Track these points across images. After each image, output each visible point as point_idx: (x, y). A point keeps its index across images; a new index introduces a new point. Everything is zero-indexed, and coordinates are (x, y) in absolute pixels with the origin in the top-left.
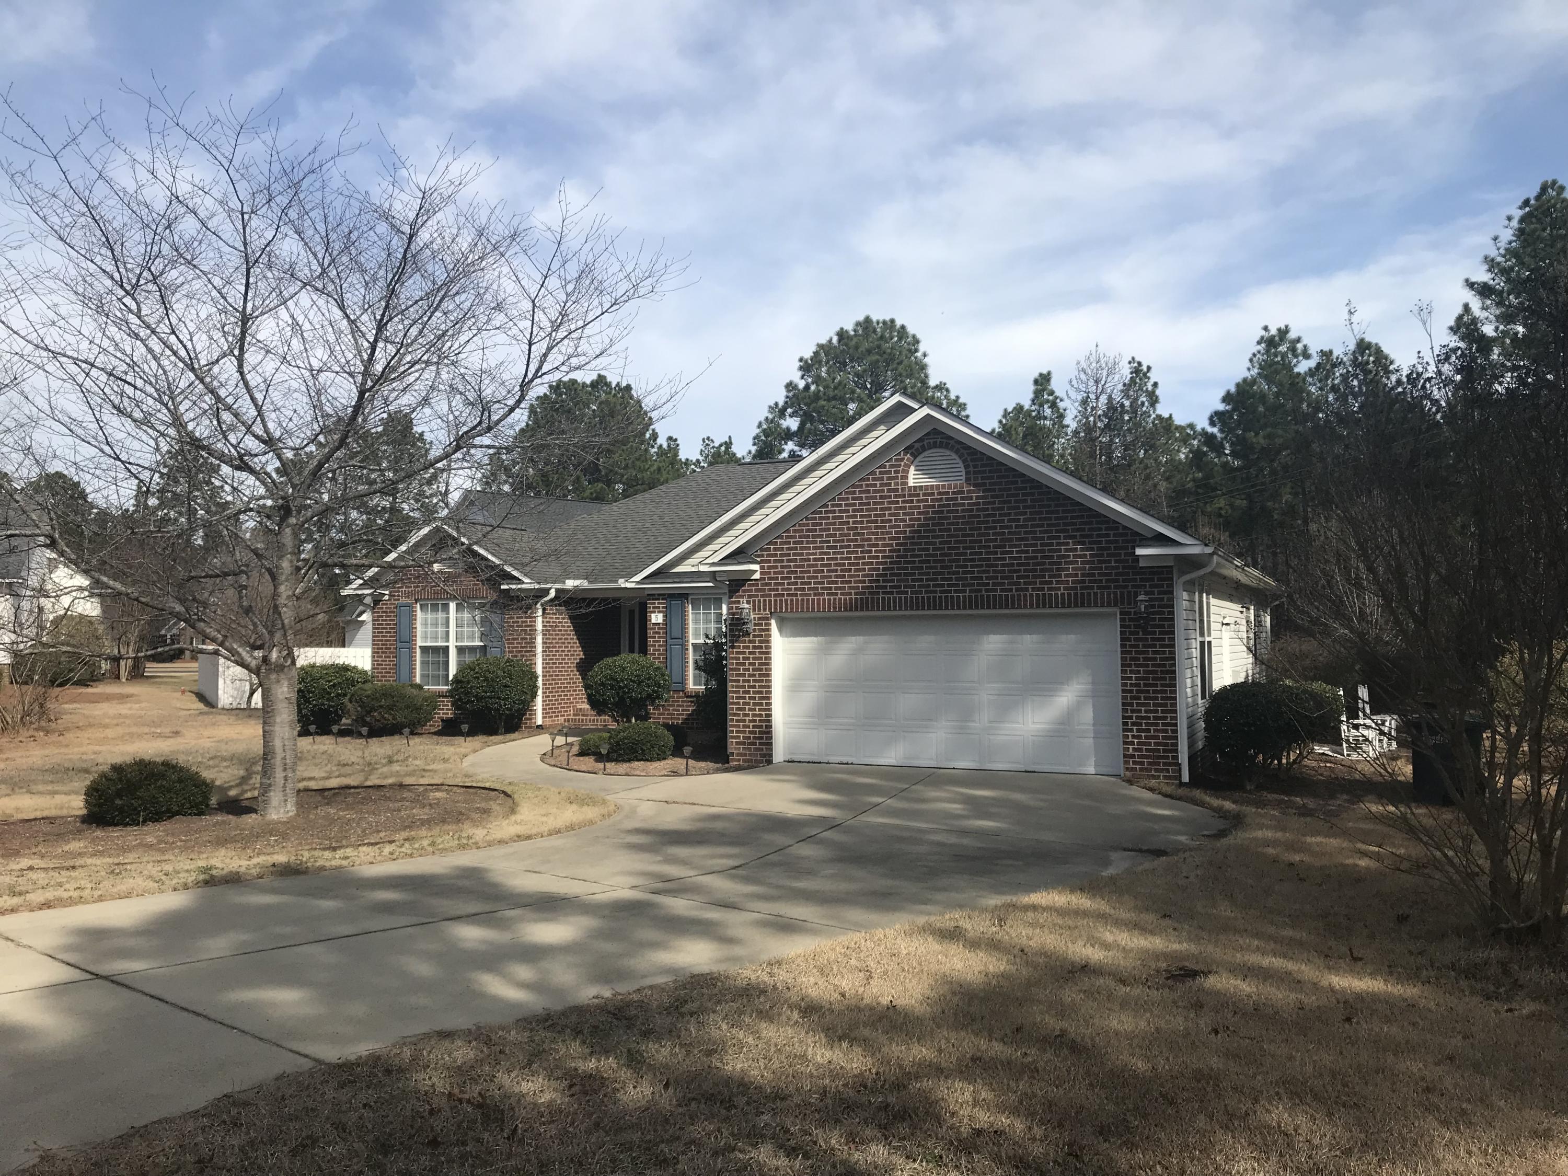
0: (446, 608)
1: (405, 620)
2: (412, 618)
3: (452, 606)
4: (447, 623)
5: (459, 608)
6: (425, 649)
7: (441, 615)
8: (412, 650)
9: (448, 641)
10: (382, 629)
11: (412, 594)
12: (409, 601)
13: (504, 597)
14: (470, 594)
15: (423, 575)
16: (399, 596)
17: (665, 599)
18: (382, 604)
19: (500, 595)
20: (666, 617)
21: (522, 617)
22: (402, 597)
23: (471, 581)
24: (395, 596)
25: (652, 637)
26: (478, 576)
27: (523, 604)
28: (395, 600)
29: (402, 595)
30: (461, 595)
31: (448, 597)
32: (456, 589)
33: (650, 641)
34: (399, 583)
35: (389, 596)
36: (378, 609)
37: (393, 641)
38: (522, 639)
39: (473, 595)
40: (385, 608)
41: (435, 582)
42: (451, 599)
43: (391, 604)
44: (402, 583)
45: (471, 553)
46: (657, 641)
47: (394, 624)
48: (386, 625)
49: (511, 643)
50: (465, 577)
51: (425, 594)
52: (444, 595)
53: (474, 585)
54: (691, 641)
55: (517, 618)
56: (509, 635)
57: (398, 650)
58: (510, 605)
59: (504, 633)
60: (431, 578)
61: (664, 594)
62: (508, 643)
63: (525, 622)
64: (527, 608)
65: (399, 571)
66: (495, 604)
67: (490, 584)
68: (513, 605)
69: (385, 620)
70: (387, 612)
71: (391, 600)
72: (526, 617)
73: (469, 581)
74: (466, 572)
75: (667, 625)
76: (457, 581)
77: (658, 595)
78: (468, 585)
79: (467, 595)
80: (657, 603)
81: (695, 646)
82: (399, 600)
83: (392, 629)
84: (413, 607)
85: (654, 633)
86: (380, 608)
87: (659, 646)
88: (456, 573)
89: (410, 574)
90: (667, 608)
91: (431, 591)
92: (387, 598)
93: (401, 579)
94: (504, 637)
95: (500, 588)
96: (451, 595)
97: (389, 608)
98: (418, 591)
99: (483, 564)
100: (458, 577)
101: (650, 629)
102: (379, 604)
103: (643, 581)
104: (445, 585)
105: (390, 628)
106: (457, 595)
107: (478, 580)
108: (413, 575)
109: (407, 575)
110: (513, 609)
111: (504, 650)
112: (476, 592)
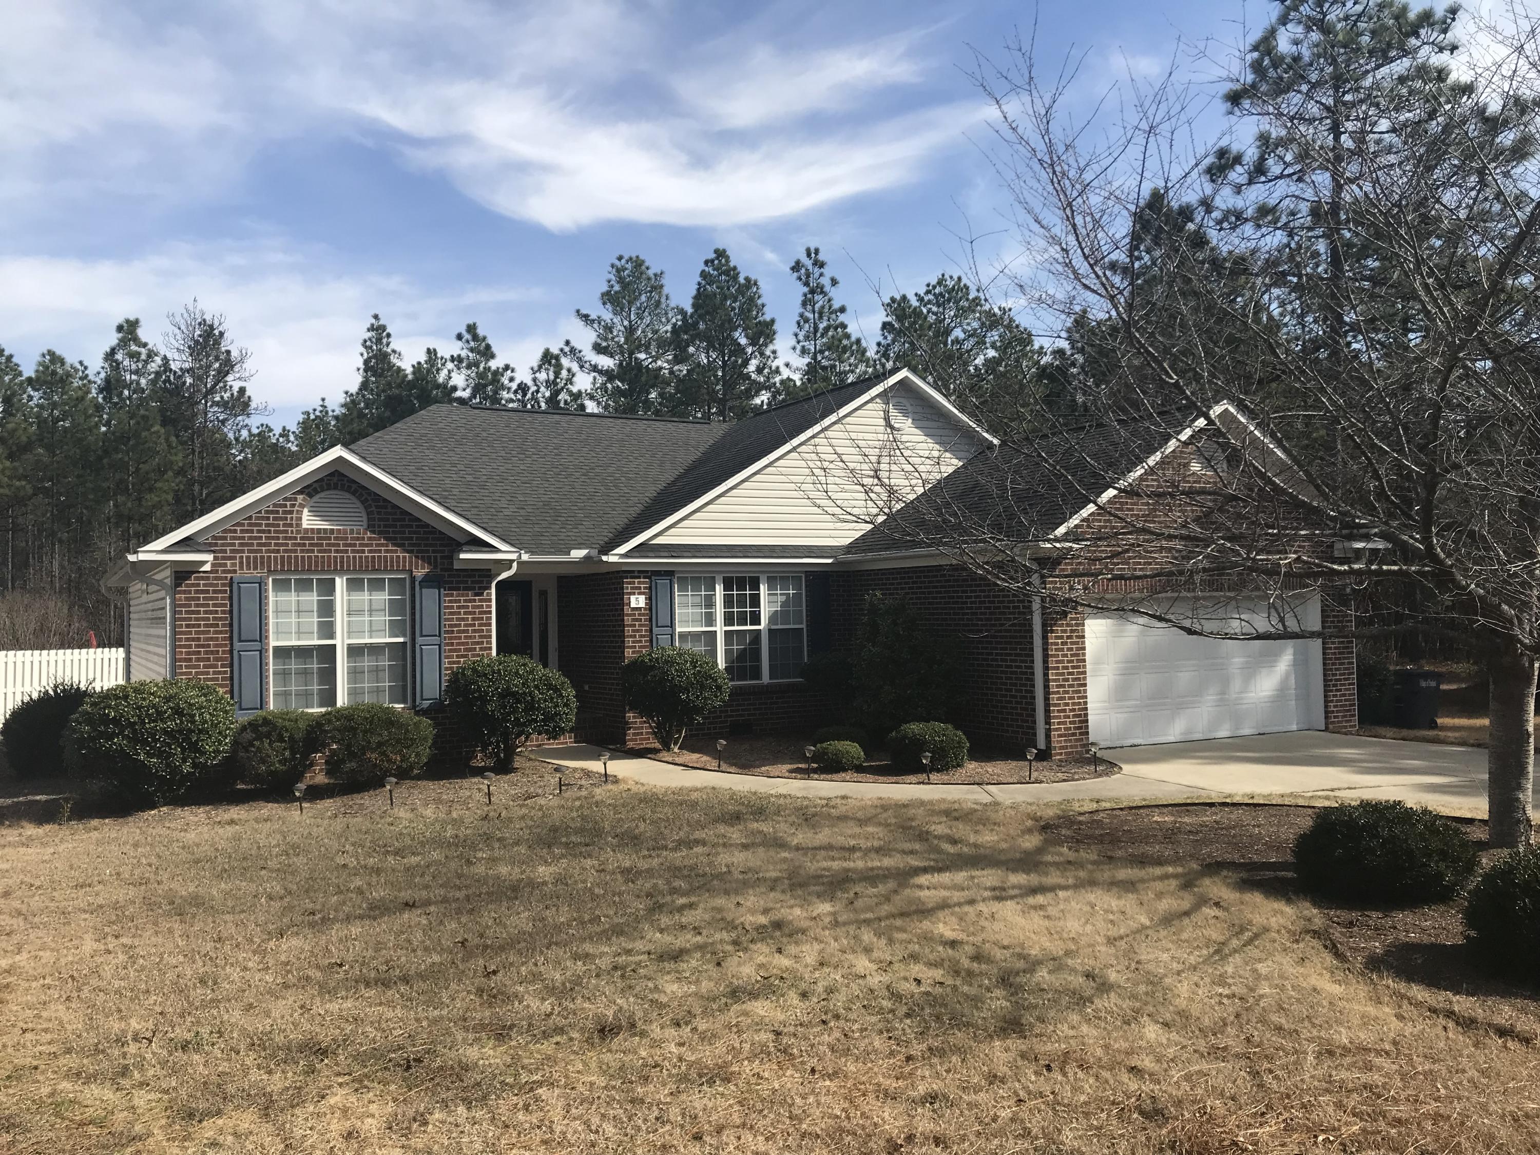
0: (328, 587)
1: (249, 606)
2: (259, 600)
3: (341, 584)
4: (327, 609)
5: (355, 585)
6: (281, 652)
7: (312, 598)
8: (259, 653)
9: (332, 636)
10: (197, 619)
11: (262, 563)
12: (257, 574)
13: (442, 570)
14: (380, 565)
15: (286, 532)
16: (234, 565)
17: (650, 578)
18: (196, 579)
19: (435, 567)
20: (649, 599)
21: (474, 601)
22: (241, 568)
23: (382, 545)
24: (225, 565)
25: (631, 626)
26: (395, 539)
27: (473, 582)
28: (224, 572)
29: (241, 563)
30: (361, 566)
31: (336, 569)
32: (354, 557)
33: (628, 631)
34: (234, 545)
35: (213, 565)
36: (187, 586)
37: (224, 639)
38: (474, 631)
39: (386, 566)
40: (204, 585)
41: (311, 545)
42: (341, 572)
43: (216, 578)
44: (241, 545)
45: (381, 504)
46: (638, 631)
47: (224, 612)
48: (206, 612)
49: (456, 638)
50: (370, 539)
51: (290, 563)
52: (329, 566)
53: (387, 551)
54: (678, 630)
55: (465, 601)
56: (450, 626)
57: (235, 653)
58: (452, 582)
59: (443, 623)
60: (301, 538)
61: (647, 572)
62: (450, 638)
63: (478, 607)
64: (480, 588)
65: (238, 524)
66: (428, 581)
67: (418, 552)
68: (458, 582)
69: (203, 605)
70: (207, 592)
71: (217, 571)
72: (480, 601)
73: (377, 545)
74: (373, 532)
75: (650, 609)
76: (355, 545)
77: (639, 572)
78: (375, 551)
79: (374, 566)
80: (639, 583)
81: (683, 636)
82: (235, 571)
83: (221, 619)
84: (261, 584)
85: (633, 620)
86: (193, 585)
87: (641, 636)
88: (352, 531)
89: (259, 531)
90: (650, 588)
91: (303, 557)
92: (207, 568)
93: (240, 538)
94: (443, 629)
95: (435, 557)
96: (342, 566)
97: (211, 585)
98: (276, 558)
99: (404, 520)
100: (358, 539)
101: (628, 615)
102: (189, 578)
103: (626, 555)
104: (330, 551)
105: (215, 619)
106: (355, 566)
107: (394, 545)
108: (263, 532)
109: (252, 531)
110: (458, 589)
111: (443, 648)
112: (392, 562)
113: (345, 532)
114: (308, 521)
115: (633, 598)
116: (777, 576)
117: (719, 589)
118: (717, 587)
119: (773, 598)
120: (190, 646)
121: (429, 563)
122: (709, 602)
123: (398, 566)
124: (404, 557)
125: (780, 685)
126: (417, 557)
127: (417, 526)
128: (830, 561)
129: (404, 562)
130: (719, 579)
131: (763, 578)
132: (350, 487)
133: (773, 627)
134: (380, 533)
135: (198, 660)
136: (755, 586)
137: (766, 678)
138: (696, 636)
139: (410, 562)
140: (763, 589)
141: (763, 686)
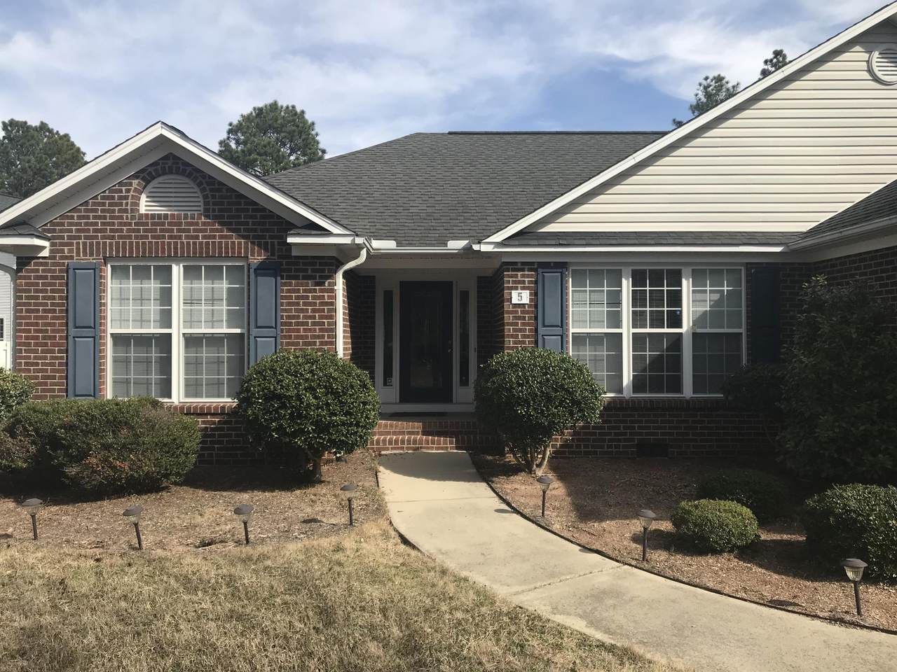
0: (165, 275)
1: (84, 292)
2: (97, 289)
3: (177, 271)
4: (166, 297)
5: (191, 273)
6: (119, 339)
7: (153, 285)
8: (97, 340)
9: (168, 326)
10: (36, 305)
11: (98, 249)
12: (92, 260)
13: (279, 257)
14: (214, 251)
15: (121, 218)
16: (71, 251)
17: (535, 270)
18: (36, 264)
19: (273, 254)
20: (535, 295)
21: (315, 291)
22: (78, 254)
23: (217, 230)
24: (63, 251)
25: (512, 324)
26: (231, 224)
27: (313, 271)
28: (61, 258)
29: (78, 249)
30: (195, 253)
31: (169, 256)
32: (188, 243)
33: (509, 330)
34: (71, 231)
35: (51, 251)
36: (27, 271)
37: (61, 325)
38: (314, 324)
39: (220, 252)
40: (44, 271)
41: (145, 231)
42: (176, 258)
43: (53, 265)
44: (78, 231)
45: (217, 186)
46: (520, 330)
47: (61, 298)
48: (44, 298)
49: (294, 330)
50: (204, 224)
51: (124, 249)
52: (163, 252)
53: (221, 237)
54: (572, 330)
55: (305, 291)
56: (288, 317)
57: (70, 339)
58: (290, 270)
59: (280, 314)
60: (136, 224)
61: (533, 263)
62: (289, 331)
63: (319, 298)
64: (321, 277)
65: (74, 210)
66: (262, 269)
67: (254, 237)
68: (296, 270)
69: (41, 291)
70: (46, 277)
71: (54, 258)
72: (321, 291)
73: (212, 230)
74: (207, 217)
75: (536, 306)
76: (189, 231)
77: (523, 263)
78: (209, 237)
79: (207, 252)
80: (523, 276)
81: (578, 339)
82: (72, 258)
83: (58, 305)
84: (96, 271)
85: (515, 318)
86: (32, 271)
87: (524, 336)
88: (186, 217)
89: (95, 217)
90: (536, 282)
91: (137, 243)
92: (45, 253)
93: (77, 224)
94: (279, 321)
95: (273, 244)
96: (176, 253)
97: (49, 271)
98: (111, 244)
99: (239, 204)
100: (192, 224)
101: (509, 312)
102: (28, 264)
103: (503, 243)
104: (164, 237)
105: (52, 304)
106: (188, 252)
107: (229, 230)
108: (100, 217)
109: (88, 218)
110: (296, 278)
111: (279, 340)
112: (227, 248)
113: (179, 217)
114: (145, 206)
115: (514, 294)
116: (705, 269)
117: (627, 286)
118: (624, 282)
119: (699, 296)
120: (29, 331)
121: (266, 250)
122: (615, 300)
123: (233, 252)
124: (240, 243)
125: (706, 401)
126: (253, 243)
127: (254, 210)
128: (778, 249)
129: (240, 248)
130: (627, 271)
131: (686, 271)
132: (184, 171)
133: (699, 331)
134: (215, 217)
135: (36, 344)
136: (676, 279)
137: (688, 391)
138: (595, 339)
139: (246, 248)
140: (686, 286)
141: (681, 401)
